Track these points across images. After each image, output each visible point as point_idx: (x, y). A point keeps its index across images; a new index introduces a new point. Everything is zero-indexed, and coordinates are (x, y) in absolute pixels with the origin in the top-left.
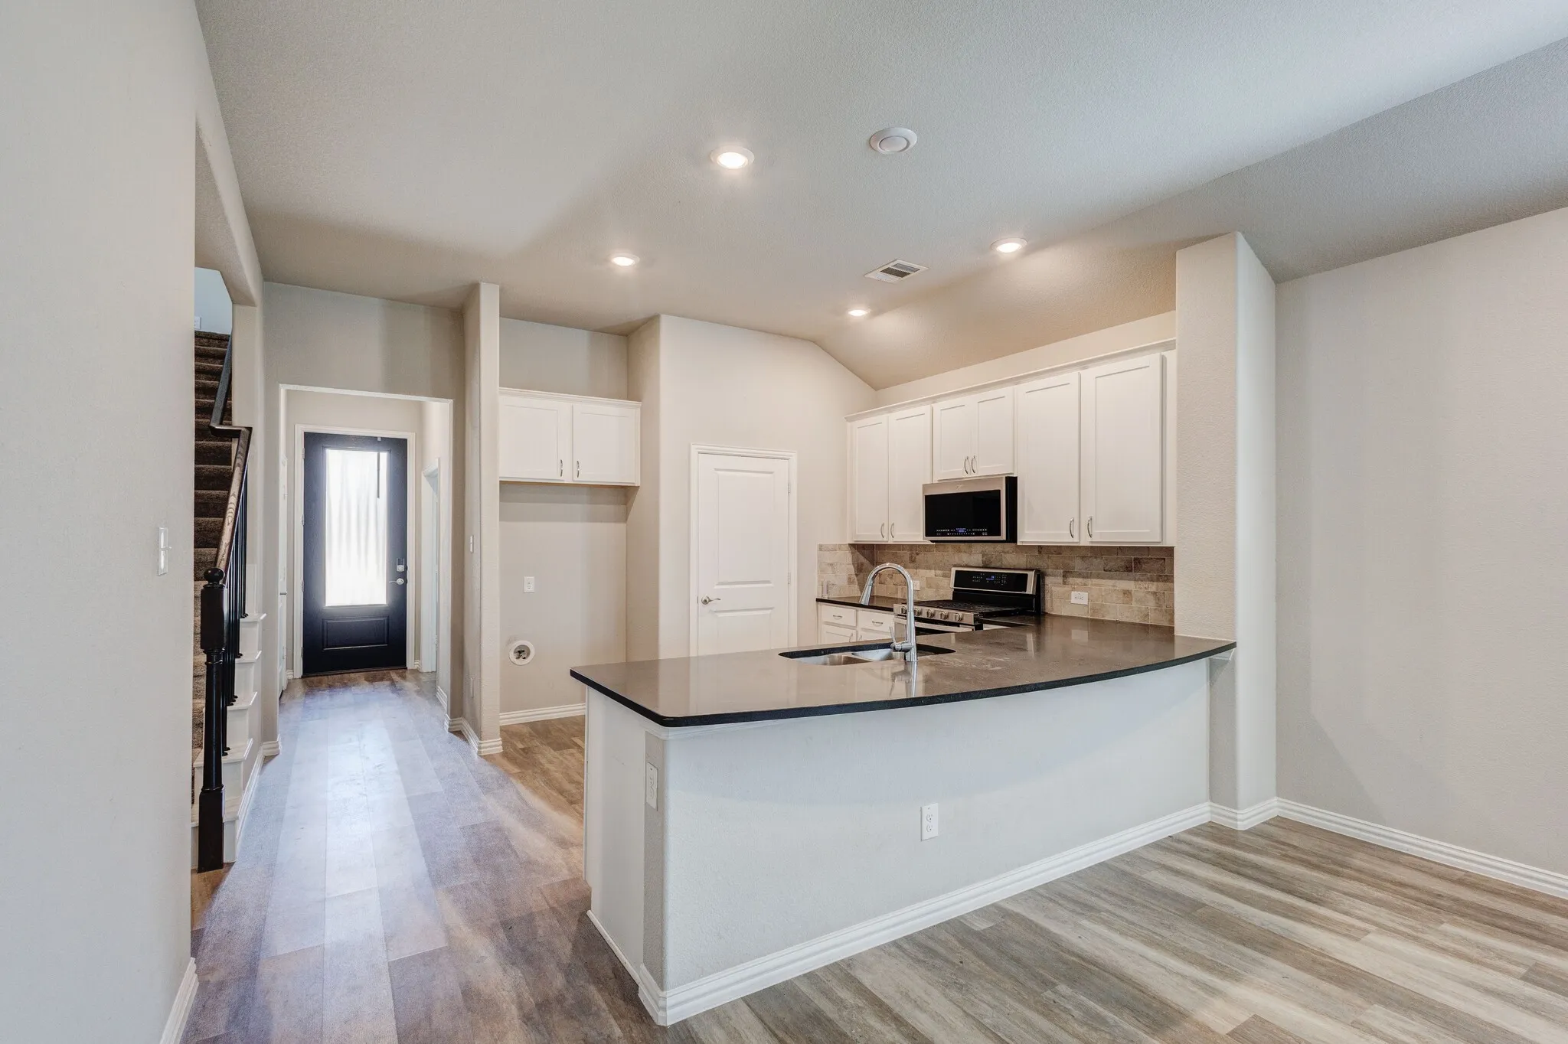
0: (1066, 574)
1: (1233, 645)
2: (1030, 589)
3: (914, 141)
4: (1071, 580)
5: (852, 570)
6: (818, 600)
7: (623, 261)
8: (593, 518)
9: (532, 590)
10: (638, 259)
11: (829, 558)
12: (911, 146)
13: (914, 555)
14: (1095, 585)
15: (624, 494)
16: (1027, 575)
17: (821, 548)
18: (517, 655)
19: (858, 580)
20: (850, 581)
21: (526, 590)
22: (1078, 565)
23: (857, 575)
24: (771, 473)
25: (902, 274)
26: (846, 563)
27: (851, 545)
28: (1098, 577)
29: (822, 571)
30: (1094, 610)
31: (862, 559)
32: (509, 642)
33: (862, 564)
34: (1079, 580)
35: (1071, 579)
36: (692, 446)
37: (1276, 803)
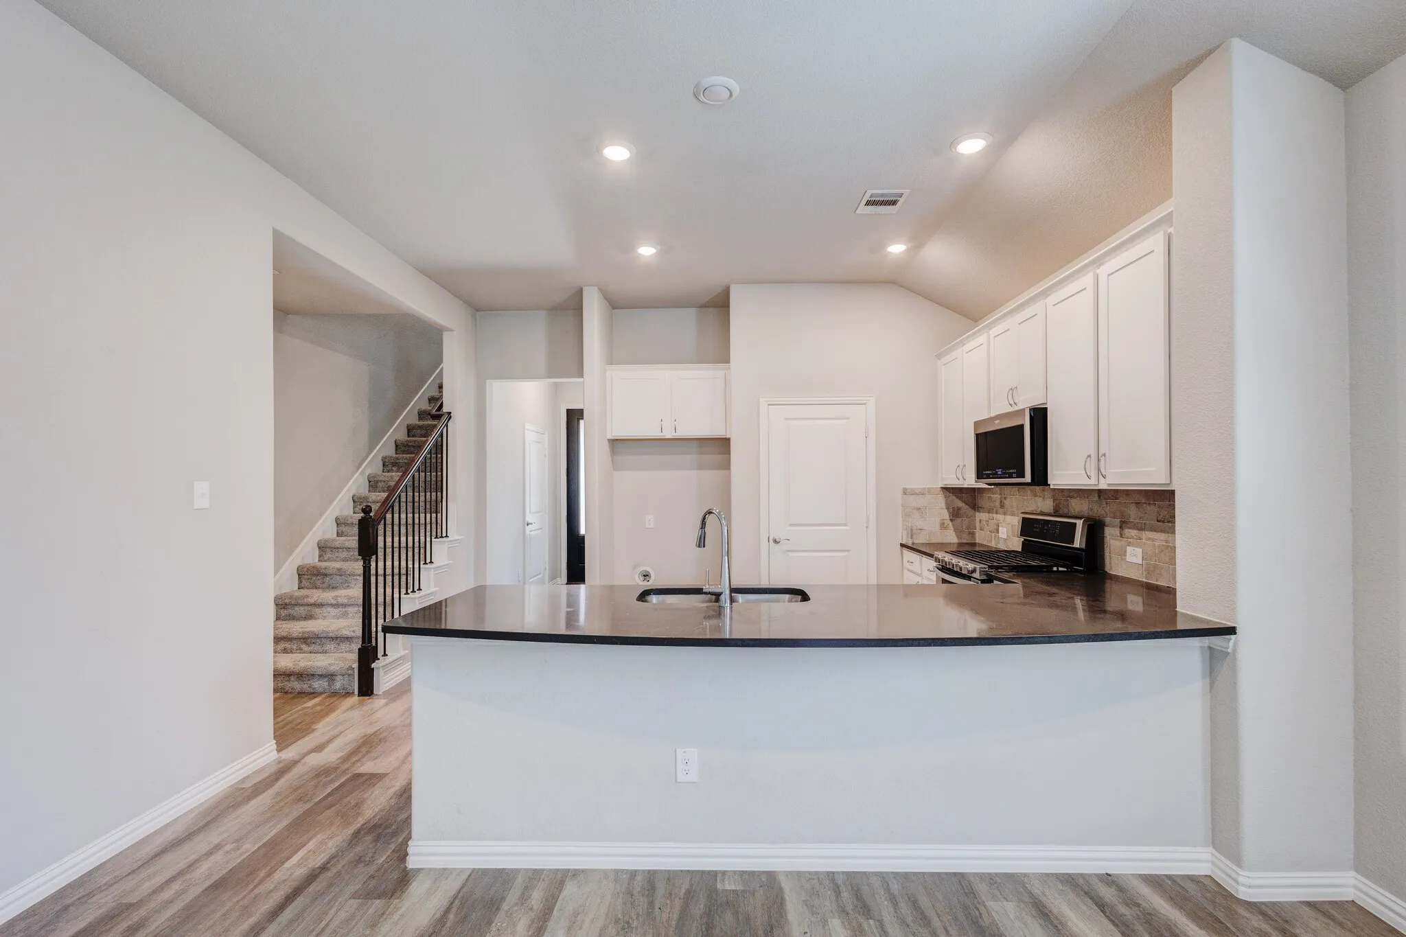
0: (1123, 525)
1: (1231, 631)
2: (1078, 542)
3: (736, 91)
4: (1127, 532)
5: (946, 515)
6: (902, 545)
7: (647, 251)
8: (701, 467)
9: (652, 526)
10: (659, 247)
11: (914, 501)
12: (734, 95)
13: (1003, 500)
14: (1149, 539)
15: (722, 444)
16: (1076, 523)
17: (905, 492)
18: (642, 578)
19: (953, 525)
20: (943, 526)
21: (647, 526)
22: (1133, 513)
23: (951, 520)
24: (848, 418)
25: (894, 203)
26: (939, 509)
27: (943, 488)
28: (1153, 529)
29: (906, 515)
30: (1149, 571)
31: (959, 504)
32: (636, 566)
33: (959, 509)
34: (1133, 533)
35: (1127, 530)
36: (761, 399)
37: (1352, 881)
